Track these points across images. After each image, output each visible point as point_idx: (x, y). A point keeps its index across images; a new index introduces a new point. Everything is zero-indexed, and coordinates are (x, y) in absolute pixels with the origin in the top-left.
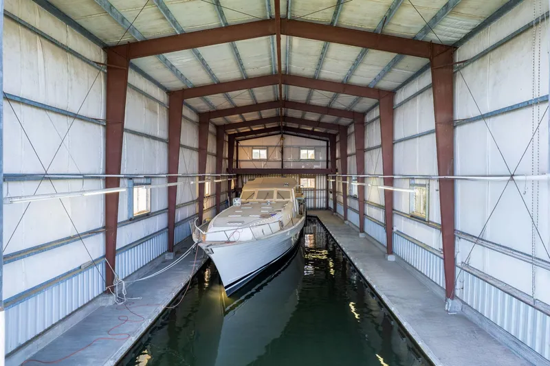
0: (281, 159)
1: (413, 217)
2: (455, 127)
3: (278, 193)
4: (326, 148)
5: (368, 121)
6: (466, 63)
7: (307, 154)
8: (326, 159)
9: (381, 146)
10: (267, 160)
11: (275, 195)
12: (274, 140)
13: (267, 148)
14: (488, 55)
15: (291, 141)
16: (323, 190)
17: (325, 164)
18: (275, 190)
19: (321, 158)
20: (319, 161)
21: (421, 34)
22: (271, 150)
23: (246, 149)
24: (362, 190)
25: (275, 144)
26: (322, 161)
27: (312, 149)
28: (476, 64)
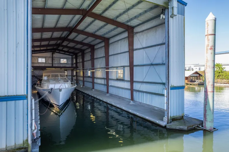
0: (52, 63)
1: (118, 80)
2: (134, 51)
3: (60, 75)
4: (71, 59)
5: (96, 48)
6: (137, 33)
7: (63, 61)
8: (71, 63)
9: (105, 57)
10: (45, 63)
11: (59, 76)
12: (49, 54)
13: (45, 57)
14: (144, 32)
15: (56, 55)
16: (70, 76)
17: (71, 65)
18: (59, 74)
19: (69, 63)
20: (69, 64)
21: (126, 22)
22: (47, 58)
23: (35, 58)
24: (93, 73)
25: (49, 56)
26: (70, 64)
27: (65, 59)
28: (141, 33)
